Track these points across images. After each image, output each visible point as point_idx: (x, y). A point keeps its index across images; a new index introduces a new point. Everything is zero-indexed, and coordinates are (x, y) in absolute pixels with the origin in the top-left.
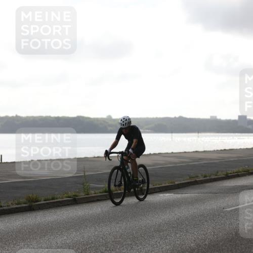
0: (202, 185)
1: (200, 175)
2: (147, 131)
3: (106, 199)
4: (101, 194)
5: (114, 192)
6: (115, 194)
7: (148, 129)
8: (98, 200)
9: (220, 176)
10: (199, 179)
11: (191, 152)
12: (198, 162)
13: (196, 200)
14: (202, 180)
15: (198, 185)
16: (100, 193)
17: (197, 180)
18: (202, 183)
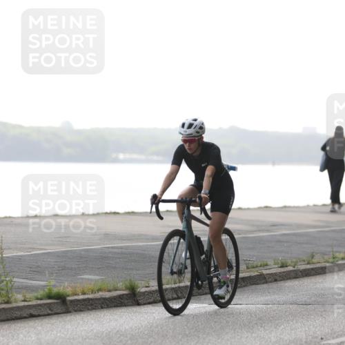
0: (274, 285)
1: (271, 262)
2: (155, 158)
3: (49, 315)
4: (39, 302)
5: (69, 298)
6: (71, 301)
7: (157, 154)
8: (32, 316)
9: (318, 265)
10: (268, 272)
11: (255, 209)
12: (268, 231)
13: (260, 319)
14: (275, 274)
15: (265, 286)
16: (37, 299)
17: (265, 272)
18: (276, 280)
